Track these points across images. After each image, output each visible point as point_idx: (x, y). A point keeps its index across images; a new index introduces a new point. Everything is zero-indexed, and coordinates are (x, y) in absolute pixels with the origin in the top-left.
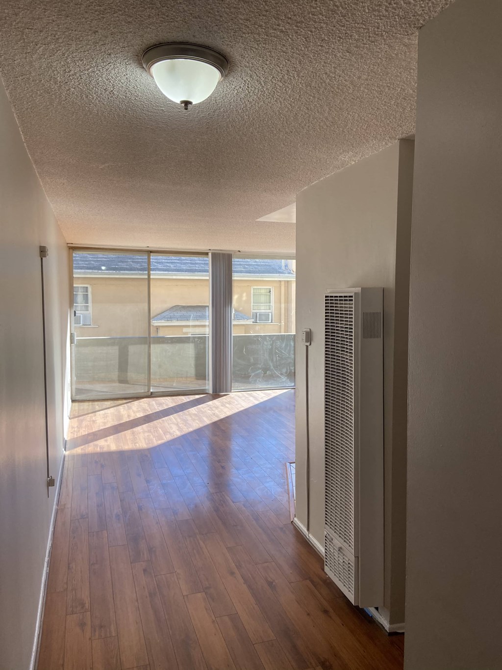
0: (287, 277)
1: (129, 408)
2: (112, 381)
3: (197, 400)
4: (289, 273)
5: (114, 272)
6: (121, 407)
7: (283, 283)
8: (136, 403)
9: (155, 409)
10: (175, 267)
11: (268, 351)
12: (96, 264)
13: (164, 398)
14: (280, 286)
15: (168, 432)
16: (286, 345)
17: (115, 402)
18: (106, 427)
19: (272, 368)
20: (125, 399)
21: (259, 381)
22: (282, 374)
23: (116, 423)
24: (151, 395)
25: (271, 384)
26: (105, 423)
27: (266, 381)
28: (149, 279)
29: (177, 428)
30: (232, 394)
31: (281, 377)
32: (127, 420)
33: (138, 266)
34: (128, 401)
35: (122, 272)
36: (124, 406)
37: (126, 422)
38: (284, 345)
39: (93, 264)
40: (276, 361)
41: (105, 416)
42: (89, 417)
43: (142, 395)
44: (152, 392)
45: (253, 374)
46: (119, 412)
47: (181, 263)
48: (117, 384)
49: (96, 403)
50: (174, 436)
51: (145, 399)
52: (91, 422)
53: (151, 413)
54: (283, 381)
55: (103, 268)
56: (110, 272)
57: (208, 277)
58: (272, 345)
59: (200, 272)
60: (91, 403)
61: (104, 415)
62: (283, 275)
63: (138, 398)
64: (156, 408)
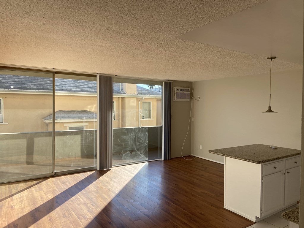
0: (124, 96)
1: (40, 189)
2: (22, 163)
3: (90, 176)
4: (124, 93)
5: (19, 90)
6: (33, 189)
7: (120, 99)
8: (44, 183)
9: (62, 189)
10: (58, 88)
11: (133, 139)
12: (7, 85)
13: (65, 176)
14: (119, 100)
15: (81, 215)
16: (144, 135)
17: (28, 183)
18: (24, 214)
19: (135, 149)
20: (35, 179)
21: (128, 159)
22: (141, 153)
23: (33, 208)
24: (55, 175)
25: (135, 160)
26: (22, 209)
27: (132, 158)
28: (54, 96)
29: (87, 210)
30: (113, 169)
31: (140, 155)
32: (42, 204)
33: (35, 87)
34: (38, 181)
35: (24, 90)
36: (35, 187)
37: (41, 205)
38: (142, 135)
39: (5, 85)
40: (138, 146)
41: (21, 200)
42: (7, 203)
43: (49, 175)
44: (55, 173)
45: (124, 155)
46: (33, 194)
47: (62, 86)
48: (26, 166)
49: (12, 186)
50: (88, 220)
51: (51, 179)
52: (10, 209)
53: (59, 193)
54: (142, 158)
55: (12, 87)
56: (17, 90)
57: (97, 95)
58: (135, 135)
59: (74, 91)
60: (7, 186)
61: (20, 198)
62: (121, 94)
63: (45, 178)
64: (62, 187)
